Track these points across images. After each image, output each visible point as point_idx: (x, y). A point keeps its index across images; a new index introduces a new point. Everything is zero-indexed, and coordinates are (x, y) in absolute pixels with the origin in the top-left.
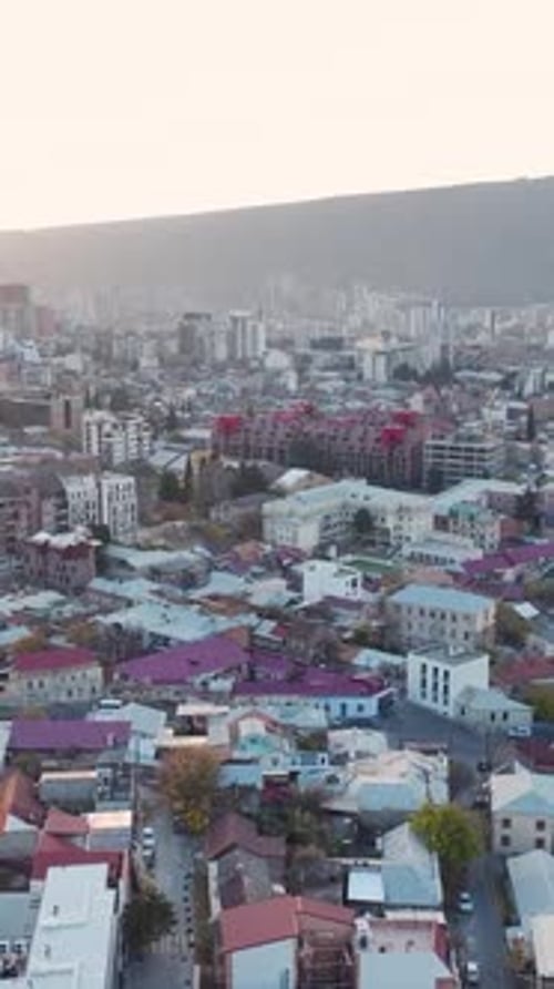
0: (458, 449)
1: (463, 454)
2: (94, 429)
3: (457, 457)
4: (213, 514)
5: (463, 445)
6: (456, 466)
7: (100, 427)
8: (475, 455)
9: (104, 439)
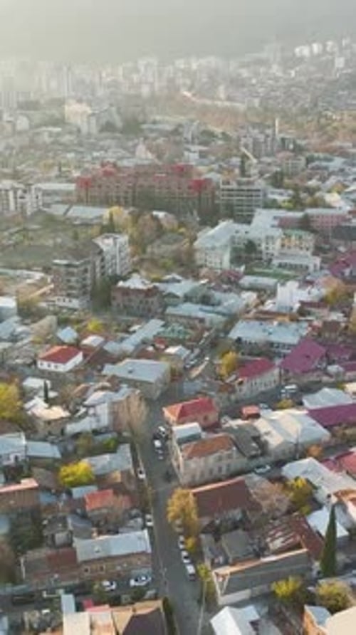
0: (242, 190)
1: (246, 193)
2: (11, 194)
3: (242, 196)
4: (149, 250)
5: (245, 187)
6: (242, 200)
7: (15, 193)
8: (254, 193)
9: (19, 200)
